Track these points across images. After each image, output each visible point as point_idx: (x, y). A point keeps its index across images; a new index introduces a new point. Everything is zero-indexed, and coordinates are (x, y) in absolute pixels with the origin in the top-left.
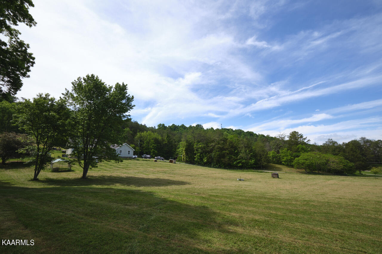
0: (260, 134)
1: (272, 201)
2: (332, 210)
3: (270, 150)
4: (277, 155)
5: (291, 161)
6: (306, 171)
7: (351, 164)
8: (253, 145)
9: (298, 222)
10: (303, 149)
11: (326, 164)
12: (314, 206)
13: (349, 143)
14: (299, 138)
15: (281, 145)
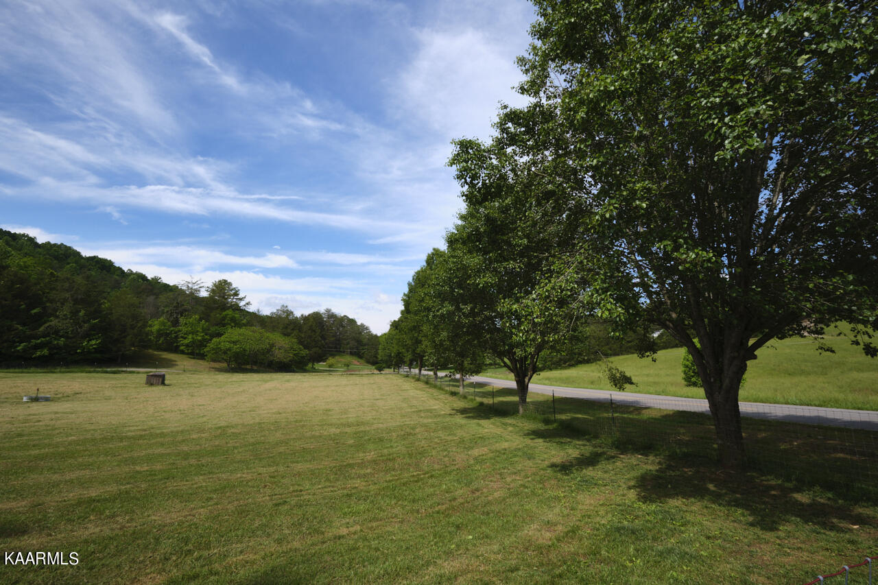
0: (134, 272)
1: (141, 441)
2: (264, 436)
3: (156, 315)
4: (172, 329)
5: (202, 344)
6: (228, 365)
7: (305, 352)
8: (105, 298)
9: (201, 475)
10: (233, 320)
11: (269, 351)
12: (235, 435)
13: (309, 315)
14: (230, 295)
15: (187, 306)
